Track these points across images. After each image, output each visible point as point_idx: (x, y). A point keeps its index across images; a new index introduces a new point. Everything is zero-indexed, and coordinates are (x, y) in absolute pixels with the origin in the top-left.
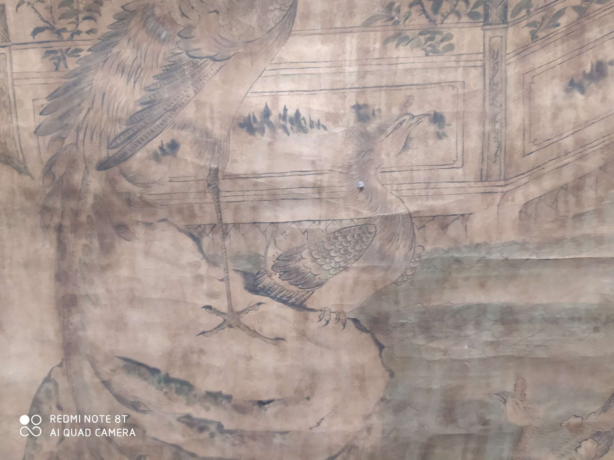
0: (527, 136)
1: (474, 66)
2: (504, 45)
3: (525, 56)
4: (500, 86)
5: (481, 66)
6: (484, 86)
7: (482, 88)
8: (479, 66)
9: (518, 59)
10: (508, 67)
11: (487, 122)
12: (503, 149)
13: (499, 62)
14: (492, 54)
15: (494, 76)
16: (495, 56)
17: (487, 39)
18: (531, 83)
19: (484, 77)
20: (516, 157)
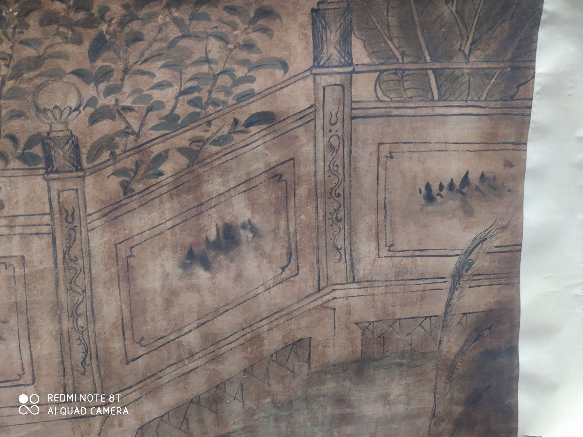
0: (128, 333)
1: (37, 234)
2: (81, 202)
3: (117, 218)
4: (80, 262)
5: (49, 234)
6: (56, 263)
7: (53, 265)
8: (46, 234)
9: (106, 222)
10: (90, 234)
11: (65, 317)
12: (93, 355)
13: (76, 227)
14: (65, 215)
15: (69, 248)
16: (70, 219)
17: (54, 194)
18: (130, 256)
19: (55, 250)
20: (116, 364)
